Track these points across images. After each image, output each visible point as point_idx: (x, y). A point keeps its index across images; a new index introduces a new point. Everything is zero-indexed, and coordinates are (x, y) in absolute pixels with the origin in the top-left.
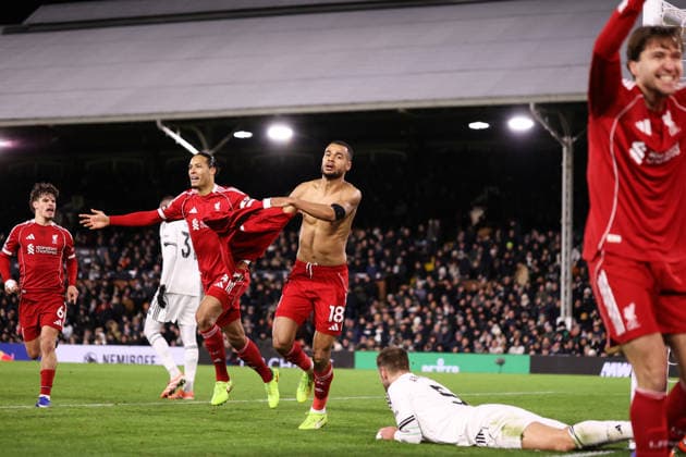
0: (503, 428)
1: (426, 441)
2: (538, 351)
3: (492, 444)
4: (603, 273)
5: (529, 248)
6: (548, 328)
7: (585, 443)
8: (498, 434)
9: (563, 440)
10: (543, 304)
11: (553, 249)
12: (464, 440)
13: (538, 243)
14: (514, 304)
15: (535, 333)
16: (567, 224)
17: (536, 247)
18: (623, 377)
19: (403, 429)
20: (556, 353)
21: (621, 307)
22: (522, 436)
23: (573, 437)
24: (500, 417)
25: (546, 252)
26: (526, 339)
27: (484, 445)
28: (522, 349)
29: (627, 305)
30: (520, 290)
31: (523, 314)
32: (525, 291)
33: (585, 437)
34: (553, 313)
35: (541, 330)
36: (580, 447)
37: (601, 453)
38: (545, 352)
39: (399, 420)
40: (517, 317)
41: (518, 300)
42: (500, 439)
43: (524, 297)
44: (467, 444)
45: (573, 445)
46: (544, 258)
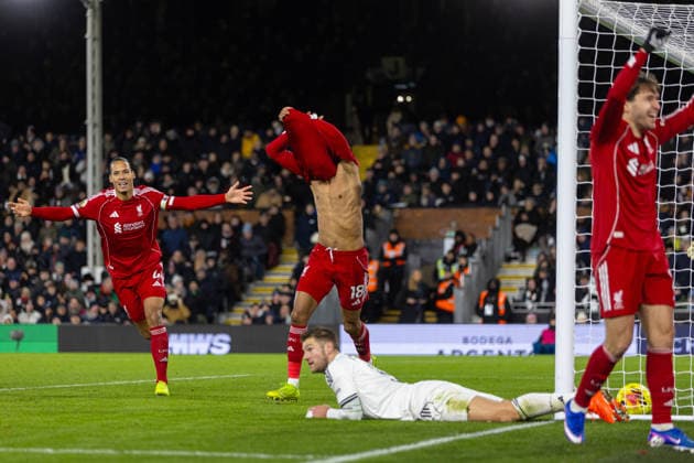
0: (448, 403)
1: (366, 418)
2: (65, 318)
3: (438, 418)
4: (605, 263)
5: (20, 158)
6: (70, 282)
7: (529, 414)
8: (443, 408)
9: (508, 412)
10: (56, 246)
11: (57, 161)
12: (408, 415)
13: (33, 151)
14: (12, 246)
15: (52, 291)
16: (94, 126)
17: (31, 157)
18: (198, 354)
19: (346, 406)
20: (92, 321)
21: (613, 290)
22: (468, 409)
23: (518, 409)
24: (443, 393)
25: (45, 165)
26: (41, 301)
27: (430, 419)
28: (37, 315)
29: (618, 291)
30: (18, 226)
31: (28, 263)
32: (25, 228)
33: (529, 408)
34: (75, 261)
35: (60, 286)
36: (524, 417)
37: (543, 423)
38: (75, 320)
39: (341, 398)
40: (20, 267)
41: (17, 241)
42: (445, 412)
43: (25, 236)
44: (411, 419)
45: (518, 417)
46: (44, 174)
